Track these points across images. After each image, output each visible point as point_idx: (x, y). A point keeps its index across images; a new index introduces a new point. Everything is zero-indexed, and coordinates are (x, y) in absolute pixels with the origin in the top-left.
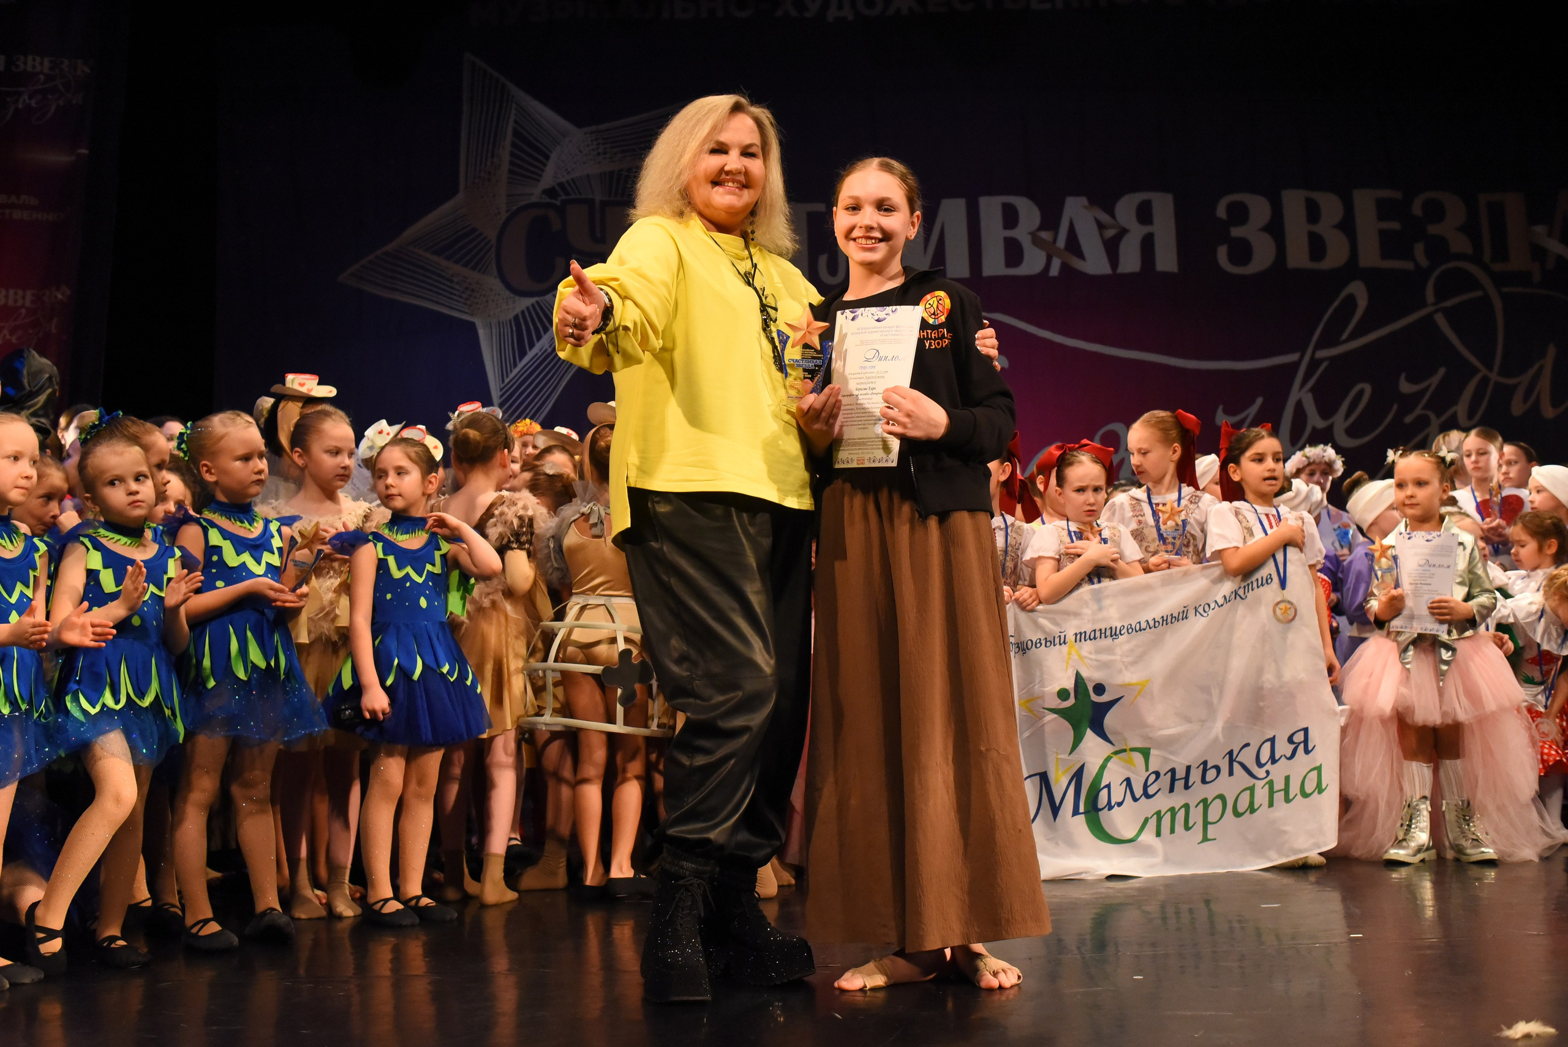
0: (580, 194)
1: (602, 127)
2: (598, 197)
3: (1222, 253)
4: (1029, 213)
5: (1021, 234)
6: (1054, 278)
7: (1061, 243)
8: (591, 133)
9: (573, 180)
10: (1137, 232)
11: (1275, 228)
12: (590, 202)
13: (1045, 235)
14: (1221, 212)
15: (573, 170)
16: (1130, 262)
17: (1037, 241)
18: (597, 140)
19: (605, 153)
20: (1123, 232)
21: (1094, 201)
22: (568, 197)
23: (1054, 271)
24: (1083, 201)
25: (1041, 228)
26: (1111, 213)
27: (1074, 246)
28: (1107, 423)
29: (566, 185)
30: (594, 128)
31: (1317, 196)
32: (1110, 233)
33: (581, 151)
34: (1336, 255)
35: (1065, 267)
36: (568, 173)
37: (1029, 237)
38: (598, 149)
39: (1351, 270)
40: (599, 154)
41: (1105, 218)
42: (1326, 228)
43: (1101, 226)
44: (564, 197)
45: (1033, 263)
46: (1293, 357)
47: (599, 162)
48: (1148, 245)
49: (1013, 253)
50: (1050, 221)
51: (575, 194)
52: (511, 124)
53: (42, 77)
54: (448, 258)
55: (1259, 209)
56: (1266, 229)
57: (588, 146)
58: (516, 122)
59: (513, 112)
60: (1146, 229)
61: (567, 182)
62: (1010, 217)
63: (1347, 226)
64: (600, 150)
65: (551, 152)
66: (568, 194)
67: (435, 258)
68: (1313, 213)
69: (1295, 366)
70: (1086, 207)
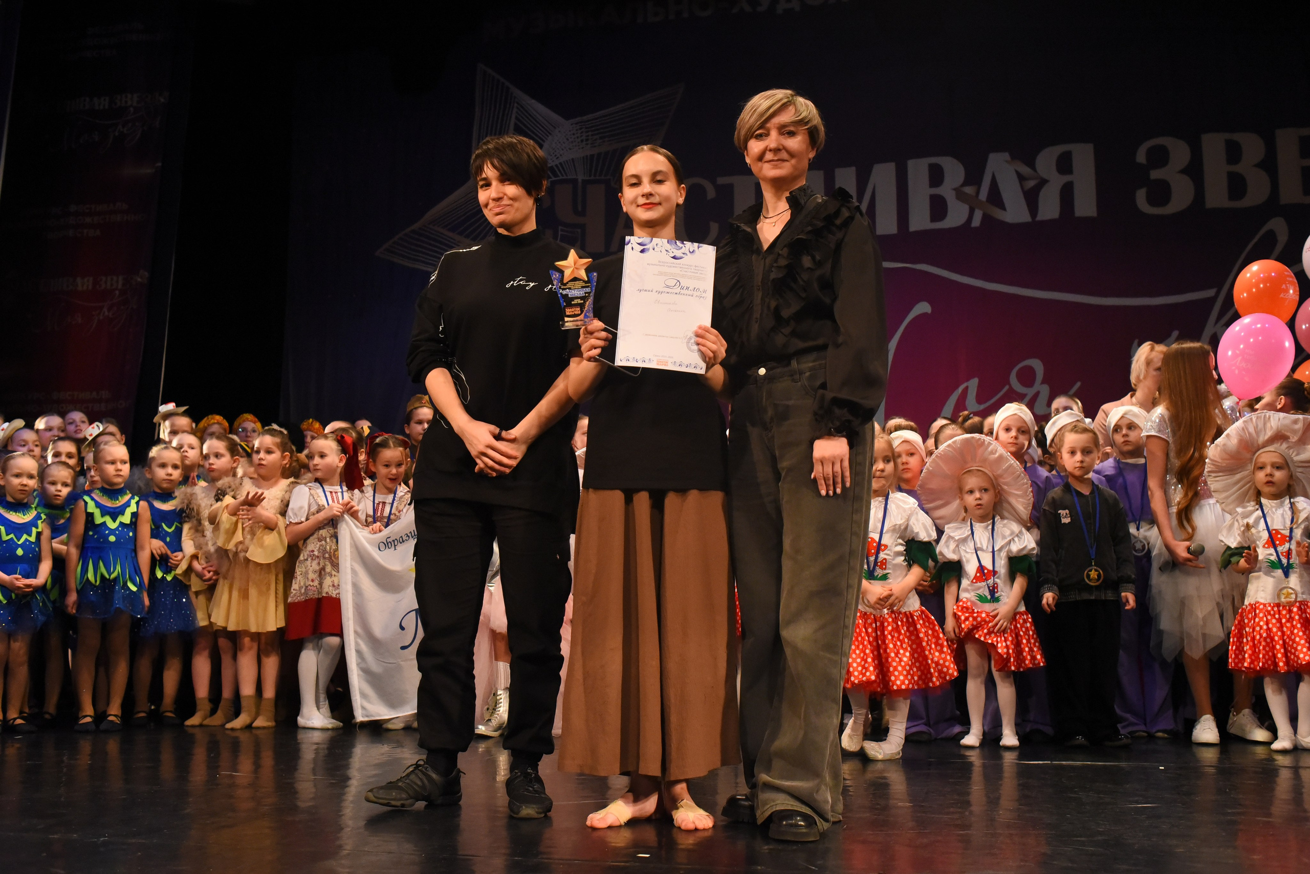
0: (567, 176)
1: (585, 118)
2: (581, 178)
3: (1141, 197)
4: (954, 171)
5: (946, 190)
6: (976, 228)
7: (983, 196)
8: (576, 124)
9: (561, 164)
10: (1056, 182)
11: (1195, 170)
12: (574, 182)
13: (969, 190)
14: (1141, 157)
15: (561, 155)
16: (1049, 209)
17: (960, 195)
18: (581, 129)
19: (587, 140)
20: (1043, 182)
21: (1014, 157)
22: (558, 178)
23: (976, 222)
24: (1006, 156)
25: (965, 184)
26: (1031, 164)
27: (996, 198)
28: (1024, 360)
29: (555, 168)
30: (578, 119)
31: (1237, 137)
32: (1031, 184)
33: (568, 140)
34: (1256, 193)
35: (986, 218)
36: (558, 158)
37: (954, 193)
38: (581, 136)
39: (1272, 207)
40: (582, 141)
41: (1025, 170)
42: (1247, 167)
43: (1021, 178)
44: (554, 179)
45: (956, 216)
46: (1211, 293)
47: (583, 148)
48: (1067, 193)
49: (938, 208)
50: (974, 176)
51: (562, 175)
52: (513, 120)
53: (132, 109)
54: (460, 234)
55: (1180, 153)
56: (1183, 172)
57: (574, 134)
58: (517, 118)
59: (515, 110)
60: (1066, 178)
61: (556, 166)
62: (936, 176)
63: (1269, 165)
64: (584, 138)
65: (544, 141)
66: (556, 175)
67: (450, 234)
68: (1234, 153)
69: (1212, 301)
70: (1006, 161)
